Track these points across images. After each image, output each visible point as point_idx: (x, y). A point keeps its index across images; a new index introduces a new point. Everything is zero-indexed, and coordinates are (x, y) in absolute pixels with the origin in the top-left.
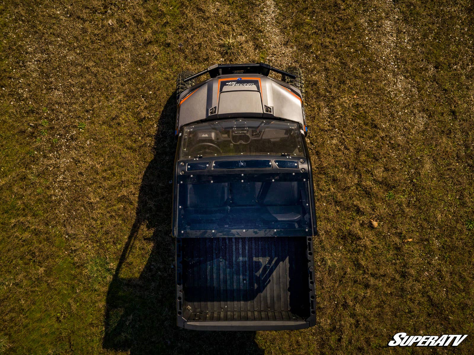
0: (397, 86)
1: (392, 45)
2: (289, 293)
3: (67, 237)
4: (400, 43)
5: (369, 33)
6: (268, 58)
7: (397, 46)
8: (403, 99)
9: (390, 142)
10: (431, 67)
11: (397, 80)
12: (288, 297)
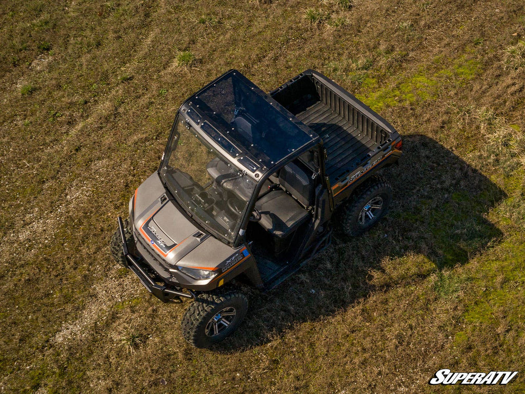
0: (79, 196)
1: (41, 221)
2: (308, 109)
3: (450, 337)
4: (36, 217)
5: (40, 243)
6: (120, 300)
7: (41, 218)
8: (87, 185)
9: (134, 170)
10: (46, 186)
11: (73, 199)
12: (311, 107)
